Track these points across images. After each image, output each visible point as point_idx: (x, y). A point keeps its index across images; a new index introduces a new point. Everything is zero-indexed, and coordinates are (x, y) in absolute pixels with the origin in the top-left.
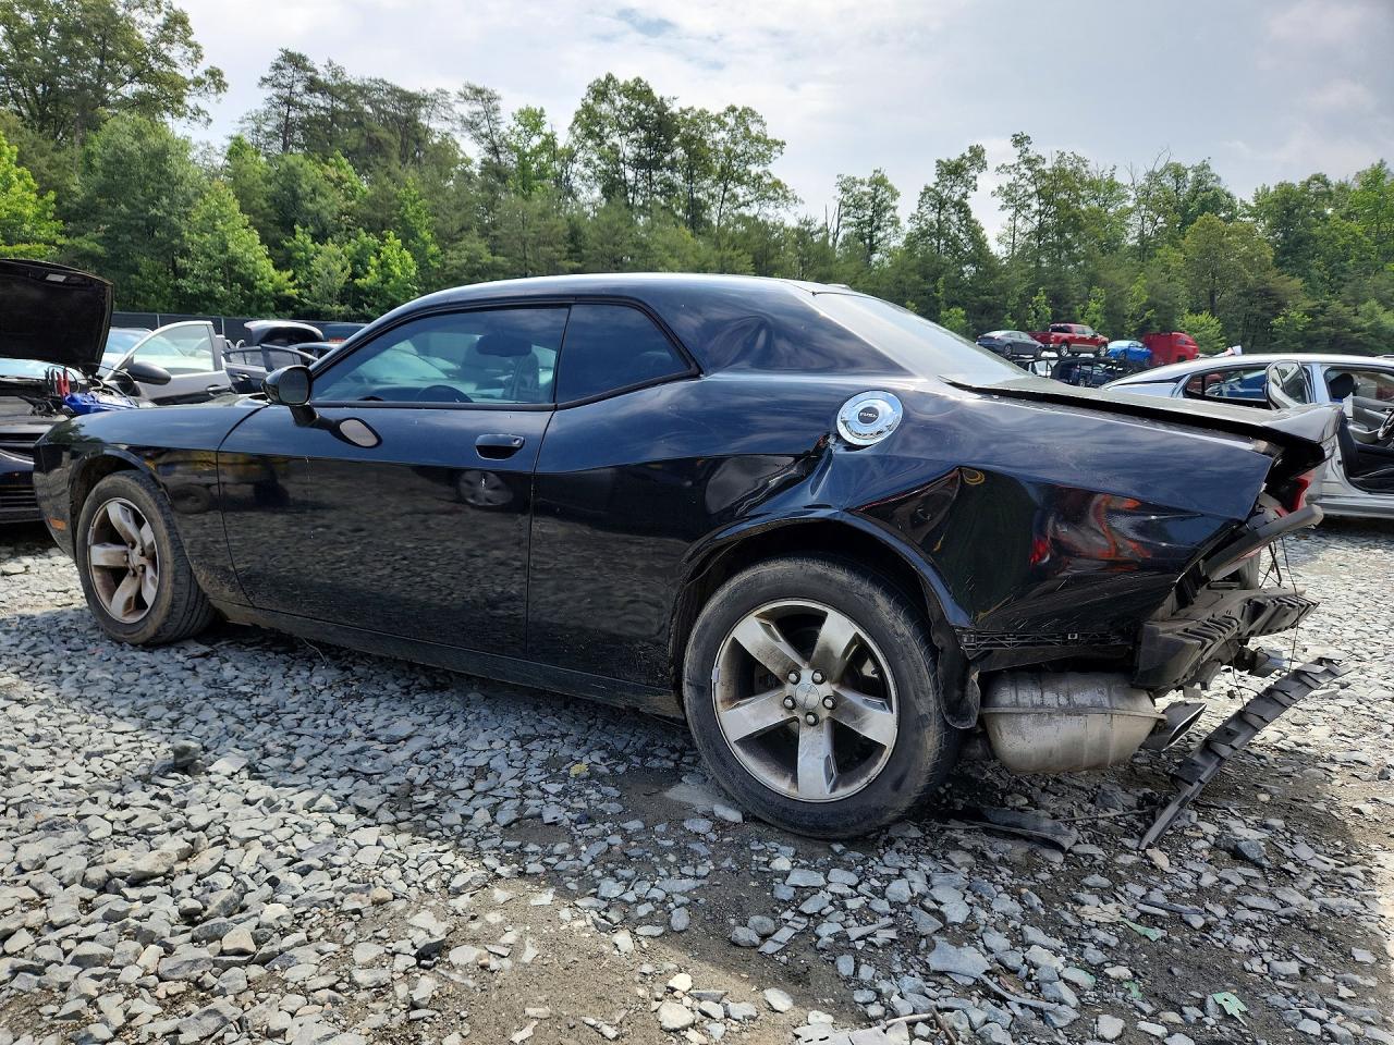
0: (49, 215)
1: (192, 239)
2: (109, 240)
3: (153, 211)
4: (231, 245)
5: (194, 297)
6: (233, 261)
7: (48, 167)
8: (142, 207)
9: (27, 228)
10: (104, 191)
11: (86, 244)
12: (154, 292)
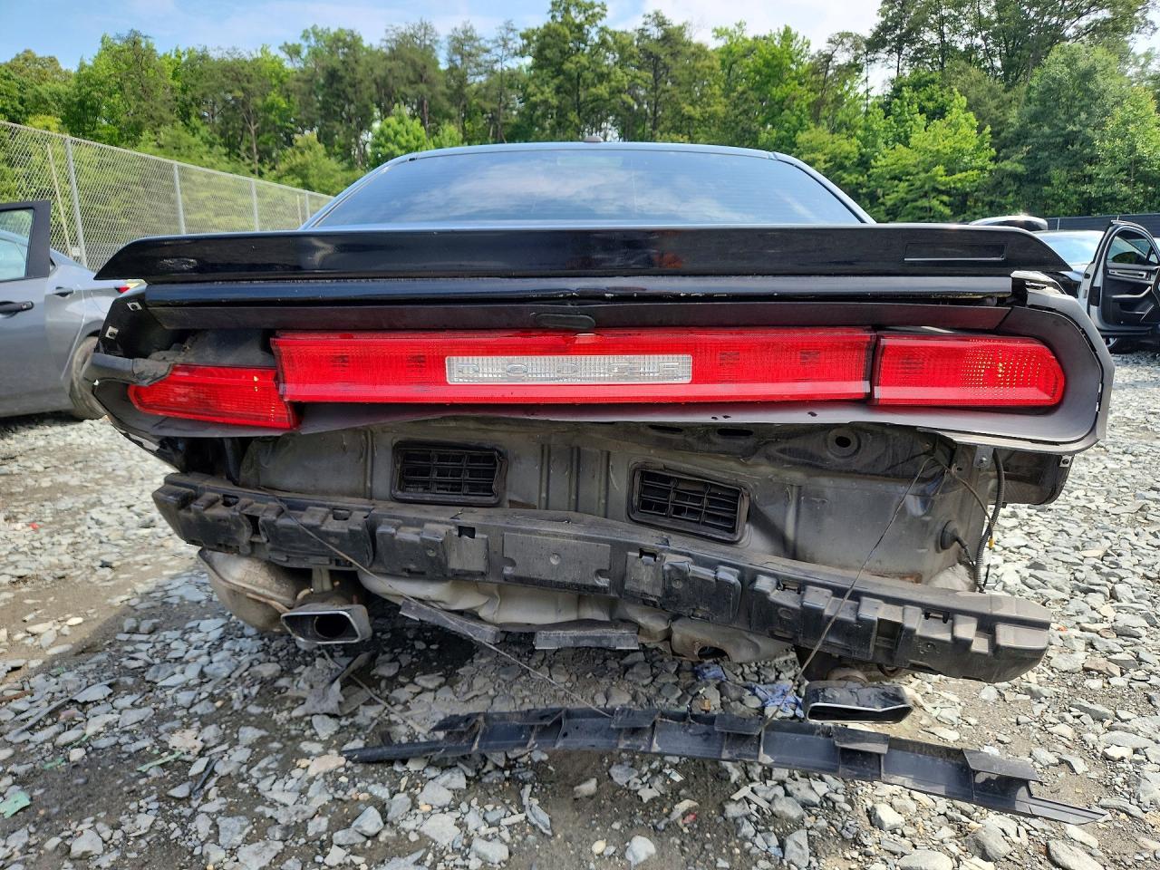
0: (987, 145)
1: (1102, 146)
2: (1031, 158)
3: (1071, 128)
4: (1139, 146)
5: (1099, 200)
6: (1140, 161)
7: (997, 108)
8: (1061, 125)
9: (967, 159)
10: (1034, 118)
11: (1008, 166)
12: (1062, 200)
